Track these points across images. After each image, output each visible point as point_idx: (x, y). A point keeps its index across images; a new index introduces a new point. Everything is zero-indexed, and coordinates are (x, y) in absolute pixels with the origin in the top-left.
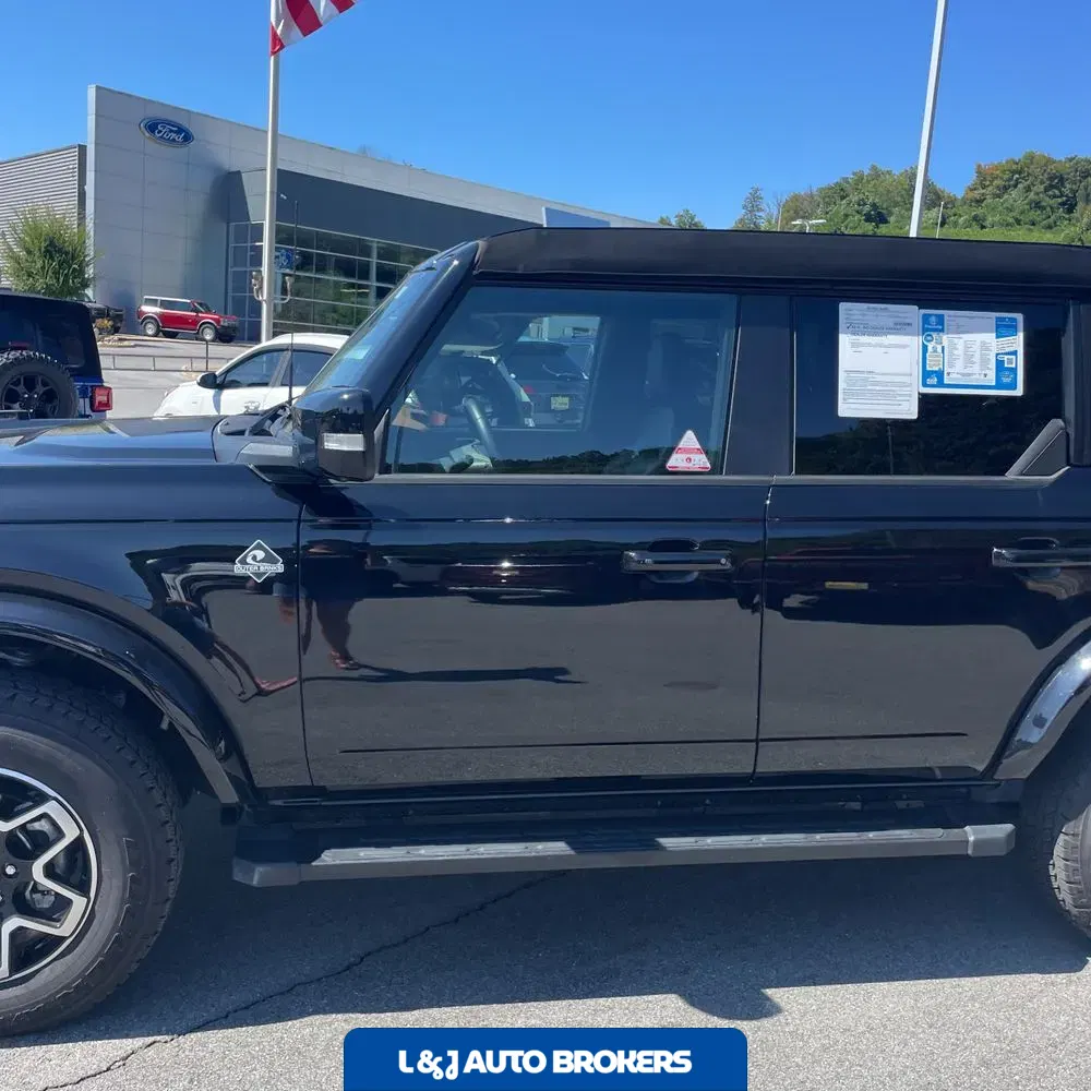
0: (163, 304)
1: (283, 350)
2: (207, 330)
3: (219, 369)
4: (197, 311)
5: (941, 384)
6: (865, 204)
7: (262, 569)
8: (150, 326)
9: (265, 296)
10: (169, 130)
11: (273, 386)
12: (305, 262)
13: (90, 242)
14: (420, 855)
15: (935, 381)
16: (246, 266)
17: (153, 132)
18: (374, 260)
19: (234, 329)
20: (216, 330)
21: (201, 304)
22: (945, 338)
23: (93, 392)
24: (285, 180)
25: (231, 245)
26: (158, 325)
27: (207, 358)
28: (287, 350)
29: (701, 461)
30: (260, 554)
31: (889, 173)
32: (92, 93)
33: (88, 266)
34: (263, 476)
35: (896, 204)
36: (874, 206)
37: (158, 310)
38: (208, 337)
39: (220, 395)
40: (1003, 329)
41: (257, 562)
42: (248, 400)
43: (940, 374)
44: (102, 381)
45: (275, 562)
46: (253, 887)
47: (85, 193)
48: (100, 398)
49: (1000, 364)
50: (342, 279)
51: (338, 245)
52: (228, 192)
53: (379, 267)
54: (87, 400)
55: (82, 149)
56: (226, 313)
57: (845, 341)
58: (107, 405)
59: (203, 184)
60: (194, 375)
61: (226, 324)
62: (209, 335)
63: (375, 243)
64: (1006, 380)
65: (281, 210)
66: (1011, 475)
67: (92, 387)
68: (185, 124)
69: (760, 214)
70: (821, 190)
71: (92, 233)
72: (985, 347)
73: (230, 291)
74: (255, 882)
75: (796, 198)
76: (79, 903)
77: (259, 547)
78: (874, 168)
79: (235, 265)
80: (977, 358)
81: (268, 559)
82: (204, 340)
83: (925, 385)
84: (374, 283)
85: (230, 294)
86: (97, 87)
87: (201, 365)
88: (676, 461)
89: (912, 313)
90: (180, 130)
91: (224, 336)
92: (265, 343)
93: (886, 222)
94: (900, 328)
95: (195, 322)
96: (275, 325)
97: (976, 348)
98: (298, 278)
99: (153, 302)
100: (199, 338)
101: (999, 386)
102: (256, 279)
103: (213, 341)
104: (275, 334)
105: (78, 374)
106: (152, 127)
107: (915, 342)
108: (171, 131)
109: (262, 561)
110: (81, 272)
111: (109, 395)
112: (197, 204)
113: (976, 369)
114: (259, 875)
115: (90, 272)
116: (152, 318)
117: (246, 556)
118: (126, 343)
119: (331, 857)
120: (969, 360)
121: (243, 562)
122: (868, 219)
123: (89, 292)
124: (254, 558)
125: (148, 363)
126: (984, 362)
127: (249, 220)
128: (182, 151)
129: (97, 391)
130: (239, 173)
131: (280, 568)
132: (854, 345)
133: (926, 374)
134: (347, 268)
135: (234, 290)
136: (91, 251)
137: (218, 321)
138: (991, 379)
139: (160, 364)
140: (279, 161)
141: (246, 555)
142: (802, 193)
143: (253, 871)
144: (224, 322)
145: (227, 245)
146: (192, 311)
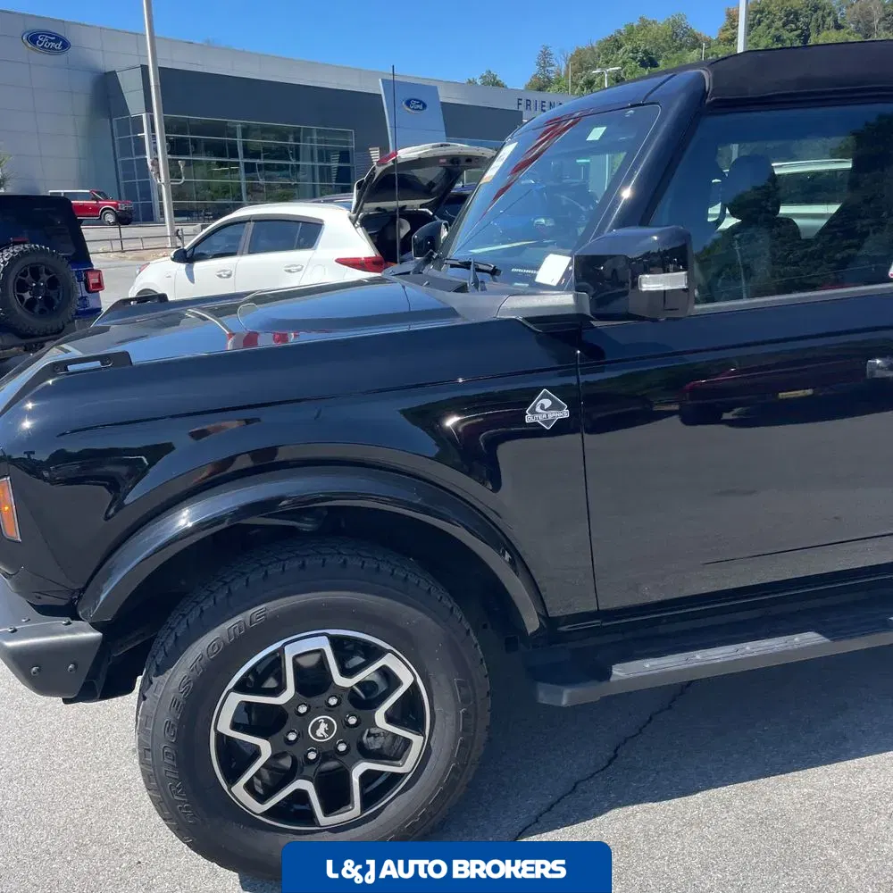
1: (244, 222)
2: (109, 215)
4: (97, 200)
6: (638, 52)
7: (550, 417)
9: (162, 179)
10: (48, 39)
11: (242, 254)
14: (698, 661)
16: (132, 156)
17: (35, 44)
18: (239, 140)
19: (130, 212)
20: (116, 215)
21: (99, 193)
23: (86, 275)
25: (116, 138)
27: (121, 239)
28: (249, 221)
31: (654, 22)
34: (532, 327)
35: (663, 49)
36: (645, 52)
38: (112, 221)
39: (192, 268)
41: (545, 410)
42: (219, 270)
44: (92, 265)
45: (560, 408)
46: (562, 707)
48: (93, 280)
50: (213, 159)
52: (106, 91)
53: (245, 146)
54: (82, 284)
56: (120, 199)
58: (99, 286)
59: (84, 84)
61: (123, 209)
62: (110, 218)
63: (238, 124)
67: (84, 271)
68: (61, 32)
69: (550, 69)
70: (599, 43)
73: (121, 177)
74: (564, 702)
75: (579, 52)
76: (416, 741)
77: (545, 395)
78: (641, 19)
79: (122, 156)
81: (555, 406)
82: (109, 224)
84: (241, 160)
85: (122, 182)
90: (58, 39)
91: (123, 219)
93: (657, 66)
95: (95, 209)
100: (104, 222)
102: (154, 165)
103: (116, 224)
105: (73, 261)
106: (33, 39)
108: (50, 41)
109: (550, 409)
111: (100, 278)
112: (82, 102)
114: (566, 697)
117: (534, 407)
119: (620, 672)
121: (533, 412)
122: (643, 64)
124: (542, 407)
127: (129, 114)
128: (61, 58)
129: (90, 275)
131: (565, 413)
134: (217, 149)
135: (125, 177)
137: (116, 206)
141: (536, 404)
142: (584, 47)
143: (561, 693)
144: (122, 207)
145: (113, 138)
146: (93, 199)
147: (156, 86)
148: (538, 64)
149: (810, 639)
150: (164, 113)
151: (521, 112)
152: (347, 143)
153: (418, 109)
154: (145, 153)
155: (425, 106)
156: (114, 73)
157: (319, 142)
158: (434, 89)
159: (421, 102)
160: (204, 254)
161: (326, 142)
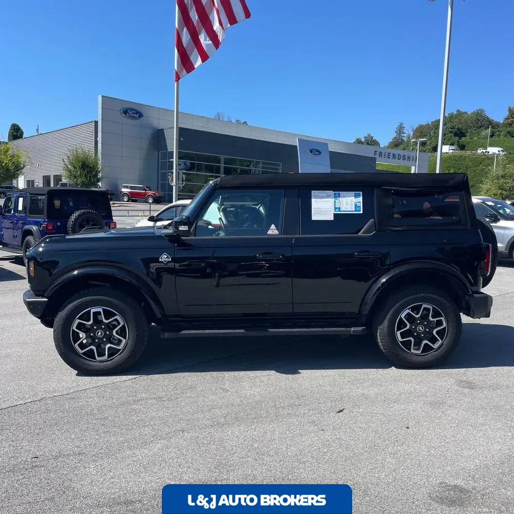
0: (131, 188)
1: (178, 206)
2: (150, 198)
3: (155, 214)
4: (146, 190)
5: (340, 211)
6: (454, 128)
7: (166, 260)
8: (125, 197)
9: (174, 183)
10: (133, 112)
12: (192, 167)
13: (100, 162)
15: (338, 210)
16: (166, 170)
17: (126, 114)
18: (222, 165)
19: (162, 197)
20: (154, 198)
21: (147, 187)
22: (340, 199)
23: (110, 224)
24: (182, 132)
25: (160, 161)
26: (129, 197)
27: (150, 210)
28: (180, 206)
29: (276, 232)
30: (166, 256)
31: (466, 113)
32: (100, 98)
33: (99, 172)
34: (166, 238)
35: (471, 128)
36: (458, 128)
37: (129, 190)
38: (150, 201)
39: (155, 224)
40: (356, 196)
43: (339, 208)
44: (113, 220)
45: (169, 258)
47: (97, 141)
48: (112, 226)
49: (356, 205)
50: (208, 174)
51: (207, 159)
52: (158, 137)
55: (96, 123)
56: (158, 191)
57: (313, 200)
59: (148, 134)
60: (145, 218)
63: (222, 157)
64: (358, 209)
65: (180, 145)
66: (360, 234)
67: (109, 222)
68: (139, 110)
69: (404, 135)
70: (432, 122)
71: (100, 159)
72: (351, 201)
73: (159, 180)
74: (165, 337)
75: (421, 126)
76: (124, 341)
77: (165, 255)
78: (458, 111)
79: (162, 170)
80: (349, 204)
81: (167, 257)
82: (149, 203)
83: (335, 211)
85: (160, 182)
86: (102, 96)
87: (147, 213)
88: (270, 232)
89: (331, 193)
90: (138, 112)
91: (157, 201)
92: (174, 203)
93: (465, 136)
94: (328, 196)
95: (145, 195)
96: (179, 195)
97: (349, 201)
98: (189, 174)
99: (127, 187)
100: (146, 202)
101: (356, 211)
102: (170, 176)
103: (153, 203)
104: (179, 199)
105: (104, 218)
106: (125, 112)
107: (332, 200)
108: (134, 113)
110: (96, 175)
111: (115, 225)
112: (145, 144)
113: (349, 206)
114: (166, 335)
115: (100, 175)
116: (127, 194)
118: (115, 205)
120: (347, 204)
121: (161, 258)
122: (456, 135)
123: (100, 184)
124: (164, 257)
125: (126, 213)
126: (351, 205)
127: (167, 150)
128: (138, 122)
130: (163, 129)
131: (170, 260)
132: (315, 201)
133: (336, 208)
134: (210, 169)
135: (161, 180)
136: (100, 166)
137: (154, 194)
138: (354, 209)
139: (131, 213)
140: (179, 124)
141: (162, 256)
142: (424, 124)
144: (157, 195)
145: (158, 161)
146: (143, 190)
147: (176, 139)
148: (396, 132)
149: (242, 331)
150: (179, 149)
151: (376, 158)
152: (278, 169)
153: (317, 154)
154: (173, 169)
155: (320, 153)
156: (162, 130)
157: (263, 168)
158: (327, 144)
159: (318, 151)
160: (162, 219)
161: (266, 168)
